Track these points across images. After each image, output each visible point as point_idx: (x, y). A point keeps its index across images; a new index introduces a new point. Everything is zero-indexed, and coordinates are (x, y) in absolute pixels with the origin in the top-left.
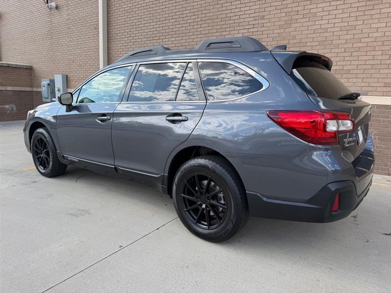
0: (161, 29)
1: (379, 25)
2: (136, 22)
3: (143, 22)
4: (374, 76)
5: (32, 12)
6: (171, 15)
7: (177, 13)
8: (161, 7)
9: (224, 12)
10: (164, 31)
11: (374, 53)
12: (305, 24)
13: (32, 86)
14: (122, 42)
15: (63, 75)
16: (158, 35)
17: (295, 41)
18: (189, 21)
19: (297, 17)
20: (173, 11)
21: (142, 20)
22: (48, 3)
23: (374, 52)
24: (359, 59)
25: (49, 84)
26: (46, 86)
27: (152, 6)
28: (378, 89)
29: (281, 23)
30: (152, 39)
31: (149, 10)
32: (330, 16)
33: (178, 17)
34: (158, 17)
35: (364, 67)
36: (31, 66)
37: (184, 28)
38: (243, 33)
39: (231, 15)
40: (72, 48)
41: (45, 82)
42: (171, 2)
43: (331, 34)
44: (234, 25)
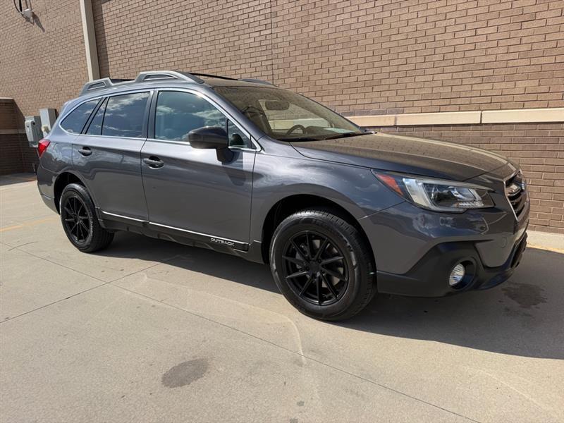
0: (159, 37)
1: (409, 16)
2: (128, 31)
3: (137, 30)
4: (409, 86)
5: (5, 24)
6: (168, 17)
7: (176, 15)
8: (156, 8)
9: (230, 10)
10: (162, 41)
11: (406, 55)
12: (325, 21)
13: (16, 128)
14: (115, 59)
15: (49, 110)
16: (156, 46)
17: (315, 45)
18: (191, 25)
19: (314, 11)
20: (171, 12)
21: (136, 26)
22: (21, 10)
23: (407, 53)
24: (391, 64)
25: (34, 124)
26: (30, 126)
27: (145, 7)
28: (416, 104)
29: (296, 21)
30: (149, 52)
31: (142, 12)
32: (352, 7)
33: (176, 19)
34: (154, 21)
35: (396, 75)
36: (13, 100)
37: (186, 35)
38: (254, 38)
39: (239, 13)
40: (58, 71)
41: (28, 121)
42: (171, 3)
43: (355, 32)
44: (243, 27)
